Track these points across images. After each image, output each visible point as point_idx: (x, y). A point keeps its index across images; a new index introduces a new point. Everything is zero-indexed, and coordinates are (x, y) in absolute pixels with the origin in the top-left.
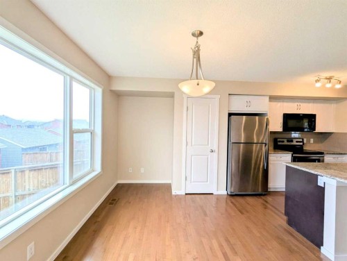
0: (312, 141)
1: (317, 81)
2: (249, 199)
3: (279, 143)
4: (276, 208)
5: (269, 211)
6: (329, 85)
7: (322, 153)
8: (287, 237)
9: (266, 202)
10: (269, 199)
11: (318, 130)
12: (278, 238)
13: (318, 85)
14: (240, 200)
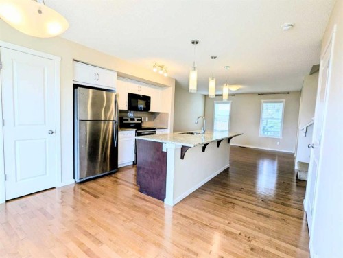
0: (147, 118)
1: (154, 66)
2: (101, 181)
3: (125, 122)
4: (127, 182)
5: (122, 186)
6: (161, 72)
7: (155, 129)
8: (140, 203)
9: (117, 178)
10: (119, 175)
11: (152, 110)
12: (135, 207)
13: (155, 70)
14: (91, 184)
